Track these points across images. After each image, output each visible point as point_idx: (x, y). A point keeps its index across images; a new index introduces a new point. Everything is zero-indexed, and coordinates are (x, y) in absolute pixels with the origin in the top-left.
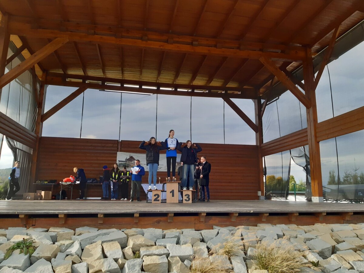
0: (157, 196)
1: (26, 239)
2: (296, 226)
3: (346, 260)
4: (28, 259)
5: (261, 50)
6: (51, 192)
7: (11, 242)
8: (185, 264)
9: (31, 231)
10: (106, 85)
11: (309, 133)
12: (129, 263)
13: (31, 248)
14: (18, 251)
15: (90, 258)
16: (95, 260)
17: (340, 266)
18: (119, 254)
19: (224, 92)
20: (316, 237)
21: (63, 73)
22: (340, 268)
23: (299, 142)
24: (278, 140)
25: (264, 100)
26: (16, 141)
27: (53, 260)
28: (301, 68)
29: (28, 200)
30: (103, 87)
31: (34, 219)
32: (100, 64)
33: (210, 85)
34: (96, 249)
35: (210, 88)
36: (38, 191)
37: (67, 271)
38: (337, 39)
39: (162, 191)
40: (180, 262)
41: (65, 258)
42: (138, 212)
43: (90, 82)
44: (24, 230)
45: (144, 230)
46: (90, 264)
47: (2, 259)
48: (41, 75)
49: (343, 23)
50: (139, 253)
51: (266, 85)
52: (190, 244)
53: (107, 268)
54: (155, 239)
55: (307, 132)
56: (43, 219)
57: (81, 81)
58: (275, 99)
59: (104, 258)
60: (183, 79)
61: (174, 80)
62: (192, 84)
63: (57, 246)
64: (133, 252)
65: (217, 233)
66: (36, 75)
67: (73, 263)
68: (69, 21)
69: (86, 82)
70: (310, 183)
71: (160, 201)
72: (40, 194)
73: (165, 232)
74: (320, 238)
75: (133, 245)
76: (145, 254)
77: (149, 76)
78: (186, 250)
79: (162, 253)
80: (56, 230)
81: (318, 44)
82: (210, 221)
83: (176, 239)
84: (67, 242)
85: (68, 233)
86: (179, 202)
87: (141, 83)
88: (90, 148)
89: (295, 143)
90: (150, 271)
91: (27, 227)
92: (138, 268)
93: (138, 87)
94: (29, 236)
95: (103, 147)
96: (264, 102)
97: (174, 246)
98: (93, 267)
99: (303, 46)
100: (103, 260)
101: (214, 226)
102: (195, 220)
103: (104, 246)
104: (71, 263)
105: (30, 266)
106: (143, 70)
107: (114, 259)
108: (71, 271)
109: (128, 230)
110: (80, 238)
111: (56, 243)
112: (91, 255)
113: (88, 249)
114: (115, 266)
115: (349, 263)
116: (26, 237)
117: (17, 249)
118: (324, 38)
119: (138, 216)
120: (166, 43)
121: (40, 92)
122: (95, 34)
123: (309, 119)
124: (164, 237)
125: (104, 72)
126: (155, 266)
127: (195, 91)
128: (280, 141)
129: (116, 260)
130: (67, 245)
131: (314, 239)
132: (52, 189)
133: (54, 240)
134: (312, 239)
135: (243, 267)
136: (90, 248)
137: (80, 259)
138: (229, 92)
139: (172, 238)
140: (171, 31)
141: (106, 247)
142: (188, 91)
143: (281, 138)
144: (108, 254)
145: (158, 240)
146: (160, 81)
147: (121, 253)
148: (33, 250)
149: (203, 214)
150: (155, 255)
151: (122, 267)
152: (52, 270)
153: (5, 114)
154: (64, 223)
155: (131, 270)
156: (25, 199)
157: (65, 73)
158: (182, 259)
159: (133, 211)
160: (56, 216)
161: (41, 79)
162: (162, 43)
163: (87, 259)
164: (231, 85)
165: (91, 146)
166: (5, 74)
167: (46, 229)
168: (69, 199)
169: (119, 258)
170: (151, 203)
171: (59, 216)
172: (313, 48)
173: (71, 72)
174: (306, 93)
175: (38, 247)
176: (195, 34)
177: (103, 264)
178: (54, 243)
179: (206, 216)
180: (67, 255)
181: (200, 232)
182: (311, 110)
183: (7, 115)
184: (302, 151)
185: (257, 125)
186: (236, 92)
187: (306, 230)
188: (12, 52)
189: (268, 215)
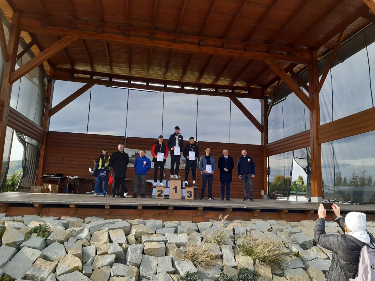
0: (160, 192)
1: (42, 225)
2: (286, 222)
3: (324, 252)
4: (44, 242)
5: (267, 52)
6: (58, 185)
7: (28, 227)
8: (181, 250)
9: (45, 218)
10: (113, 81)
11: (311, 135)
12: (132, 247)
13: (47, 233)
14: (35, 234)
15: (98, 243)
16: (103, 244)
17: (317, 257)
18: (123, 240)
19: (230, 91)
20: (301, 231)
21: (71, 68)
22: (318, 258)
23: (302, 144)
24: (282, 141)
25: (271, 100)
26: (25, 135)
27: (65, 243)
28: (307, 70)
29: (36, 192)
30: (110, 84)
31: (47, 208)
32: (108, 60)
33: (217, 84)
34: (103, 235)
35: (217, 87)
36: (44, 184)
37: (78, 253)
38: (342, 43)
39: (165, 188)
40: (176, 248)
41: (77, 241)
42: (141, 205)
43: (97, 78)
44: (38, 217)
45: (146, 220)
46: (98, 247)
47: (22, 240)
48: (49, 70)
49: (347, 28)
50: (141, 240)
51: (273, 86)
52: (186, 234)
53: (113, 250)
54: (155, 229)
55: (309, 133)
56: (55, 209)
57: (89, 76)
58: (281, 100)
59: (110, 242)
60: (191, 77)
61: (182, 78)
62: (199, 83)
63: (69, 232)
64: (136, 238)
65: (211, 225)
66: (44, 69)
67: (83, 246)
68: (77, 19)
69: (94, 78)
70: (310, 184)
71: (163, 197)
72: (47, 187)
73: (165, 223)
74: (304, 232)
75: (136, 233)
76: (146, 240)
77: (156, 73)
78: (182, 238)
79: (161, 240)
80: (67, 219)
81: (324, 47)
82: (206, 215)
83: (174, 229)
84: (78, 229)
85: (78, 221)
86: (181, 199)
87: (148, 81)
88: (97, 143)
89: (298, 144)
90: (149, 254)
91: (41, 215)
92: (139, 252)
93: (145, 84)
94: (43, 222)
95: (110, 143)
96: (270, 103)
97: (172, 235)
98: (101, 249)
99: (308, 49)
100: (109, 244)
101: (210, 220)
102: (193, 213)
103: (110, 233)
104: (81, 246)
105: (46, 248)
106: (150, 67)
107: (119, 244)
108: (81, 252)
109: (131, 220)
110: (89, 226)
111: (68, 229)
112: (100, 240)
113: (96, 234)
114: (119, 249)
115: (326, 254)
116: (42, 224)
117: (34, 233)
118: (329, 42)
119: (141, 208)
120: (173, 43)
121: (47, 87)
122: (103, 32)
123: (312, 121)
124: (163, 227)
125: (111, 68)
126: (155, 250)
127: (202, 89)
128: (284, 142)
129: (121, 245)
130: (78, 231)
131: (298, 233)
132: (59, 182)
133: (66, 226)
134: (296, 233)
135: (231, 253)
136: (98, 234)
137: (89, 243)
138: (236, 91)
139: (170, 228)
140: (178, 31)
141: (112, 233)
142: (195, 90)
143: (285, 138)
144: (113, 239)
145: (158, 229)
146: (167, 78)
147: (125, 239)
148: (48, 234)
149: (200, 209)
150: (154, 241)
151: (125, 251)
152: (65, 251)
153: (15, 109)
154: (74, 212)
155: (134, 253)
156: (33, 191)
157: (72, 69)
158: (178, 246)
159: (137, 204)
160: (67, 206)
161: (48, 74)
162: (169, 42)
163: (95, 243)
164: (237, 84)
165: (98, 141)
166: (15, 70)
167: (58, 218)
168: (75, 193)
169: (123, 243)
170: (155, 198)
171: (70, 206)
172: (319, 50)
173: (78, 68)
174: (310, 95)
175: (52, 232)
176: (202, 34)
177: (109, 247)
178: (66, 229)
179: (203, 210)
180: (78, 240)
181: (196, 224)
182: (314, 112)
183: (17, 110)
184: (305, 153)
185: (263, 125)
186: (243, 92)
187: (293, 225)
188: (22, 48)
189: (260, 211)
